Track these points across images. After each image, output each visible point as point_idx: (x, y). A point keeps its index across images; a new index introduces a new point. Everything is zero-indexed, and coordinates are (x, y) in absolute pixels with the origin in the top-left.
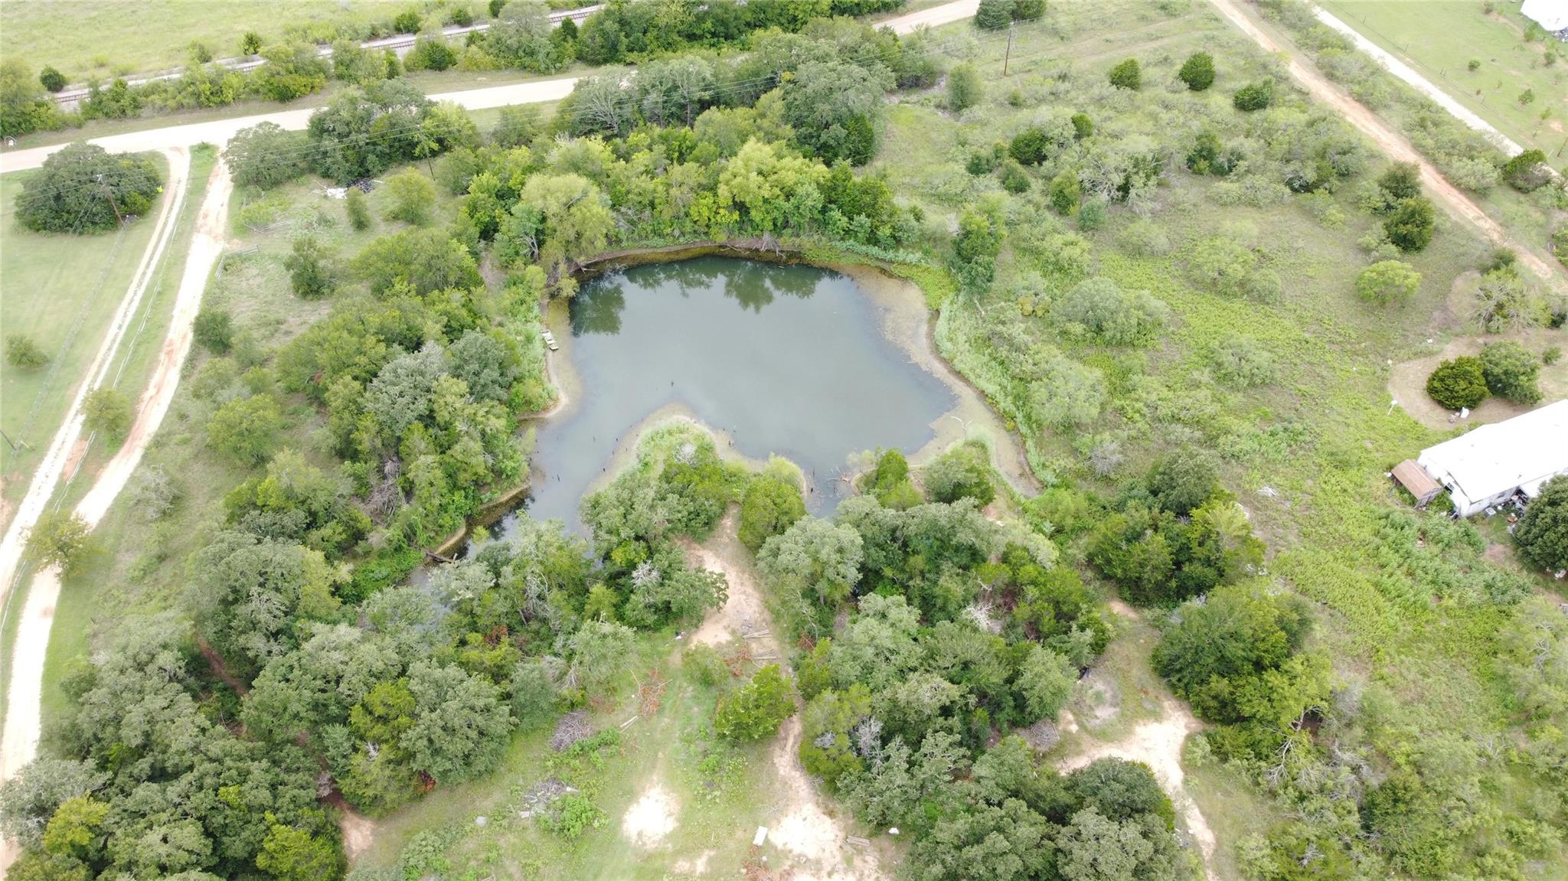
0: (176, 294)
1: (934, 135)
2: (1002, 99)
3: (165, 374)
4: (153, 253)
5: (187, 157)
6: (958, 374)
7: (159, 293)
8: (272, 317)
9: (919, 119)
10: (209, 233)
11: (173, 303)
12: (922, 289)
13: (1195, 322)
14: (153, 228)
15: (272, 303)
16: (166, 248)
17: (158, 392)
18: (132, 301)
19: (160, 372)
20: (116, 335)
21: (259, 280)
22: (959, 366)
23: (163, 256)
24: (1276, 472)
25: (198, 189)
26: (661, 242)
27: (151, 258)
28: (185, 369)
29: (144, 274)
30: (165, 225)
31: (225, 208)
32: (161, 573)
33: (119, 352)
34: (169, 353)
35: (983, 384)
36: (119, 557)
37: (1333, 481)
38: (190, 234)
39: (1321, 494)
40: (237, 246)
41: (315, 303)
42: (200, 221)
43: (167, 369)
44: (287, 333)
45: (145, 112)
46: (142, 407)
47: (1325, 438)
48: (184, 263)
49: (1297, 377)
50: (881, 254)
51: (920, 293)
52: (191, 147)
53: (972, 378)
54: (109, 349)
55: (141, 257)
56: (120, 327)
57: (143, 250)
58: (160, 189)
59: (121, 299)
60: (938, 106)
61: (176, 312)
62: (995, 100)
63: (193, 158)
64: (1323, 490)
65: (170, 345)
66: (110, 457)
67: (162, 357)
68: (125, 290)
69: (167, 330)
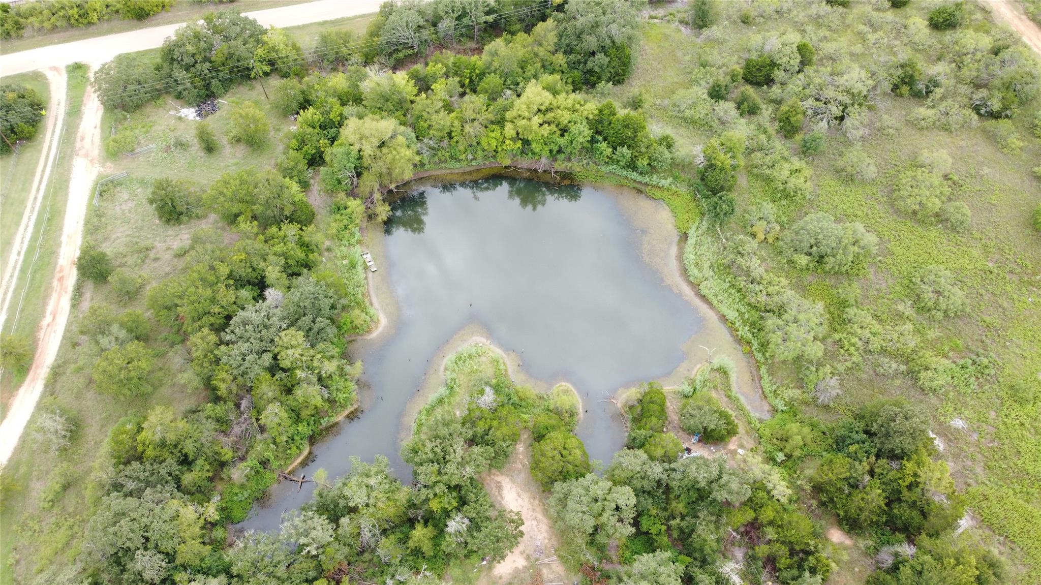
0: (63, 218)
1: (679, 54)
2: (735, 17)
3: (59, 300)
4: (42, 178)
5: (64, 77)
6: (703, 298)
7: (49, 219)
8: (143, 244)
9: (666, 37)
10: (86, 156)
11: (61, 229)
12: (672, 211)
13: (899, 251)
14: (40, 152)
15: (142, 228)
16: (52, 171)
17: (54, 319)
18: (27, 226)
19: (54, 298)
20: (16, 262)
21: (131, 204)
22: (704, 292)
23: (50, 181)
24: (965, 405)
25: (74, 112)
26: (458, 165)
27: (40, 183)
28: (73, 298)
29: (35, 198)
30: (50, 147)
31: (98, 130)
32: (66, 501)
33: (19, 279)
34: (61, 279)
35: (725, 310)
36: (32, 485)
37: (1013, 415)
38: (71, 157)
39: (1002, 427)
40: (111, 169)
41: (177, 228)
42: (78, 144)
43: (60, 296)
44: (156, 260)
45: (26, 32)
46: (41, 335)
47: (1007, 371)
48: (67, 187)
49: (983, 308)
50: (640, 178)
51: (670, 214)
52: (68, 67)
53: (715, 303)
54: (12, 276)
55: (32, 182)
56: (19, 254)
57: (33, 174)
58: (43, 112)
59: (18, 224)
60: (681, 22)
61: (64, 239)
62: (729, 18)
63: (69, 78)
64: (1005, 424)
65: (61, 271)
66: (18, 386)
67: (55, 283)
68: (21, 215)
69: (57, 257)
